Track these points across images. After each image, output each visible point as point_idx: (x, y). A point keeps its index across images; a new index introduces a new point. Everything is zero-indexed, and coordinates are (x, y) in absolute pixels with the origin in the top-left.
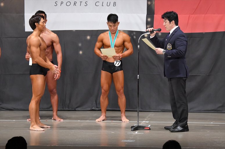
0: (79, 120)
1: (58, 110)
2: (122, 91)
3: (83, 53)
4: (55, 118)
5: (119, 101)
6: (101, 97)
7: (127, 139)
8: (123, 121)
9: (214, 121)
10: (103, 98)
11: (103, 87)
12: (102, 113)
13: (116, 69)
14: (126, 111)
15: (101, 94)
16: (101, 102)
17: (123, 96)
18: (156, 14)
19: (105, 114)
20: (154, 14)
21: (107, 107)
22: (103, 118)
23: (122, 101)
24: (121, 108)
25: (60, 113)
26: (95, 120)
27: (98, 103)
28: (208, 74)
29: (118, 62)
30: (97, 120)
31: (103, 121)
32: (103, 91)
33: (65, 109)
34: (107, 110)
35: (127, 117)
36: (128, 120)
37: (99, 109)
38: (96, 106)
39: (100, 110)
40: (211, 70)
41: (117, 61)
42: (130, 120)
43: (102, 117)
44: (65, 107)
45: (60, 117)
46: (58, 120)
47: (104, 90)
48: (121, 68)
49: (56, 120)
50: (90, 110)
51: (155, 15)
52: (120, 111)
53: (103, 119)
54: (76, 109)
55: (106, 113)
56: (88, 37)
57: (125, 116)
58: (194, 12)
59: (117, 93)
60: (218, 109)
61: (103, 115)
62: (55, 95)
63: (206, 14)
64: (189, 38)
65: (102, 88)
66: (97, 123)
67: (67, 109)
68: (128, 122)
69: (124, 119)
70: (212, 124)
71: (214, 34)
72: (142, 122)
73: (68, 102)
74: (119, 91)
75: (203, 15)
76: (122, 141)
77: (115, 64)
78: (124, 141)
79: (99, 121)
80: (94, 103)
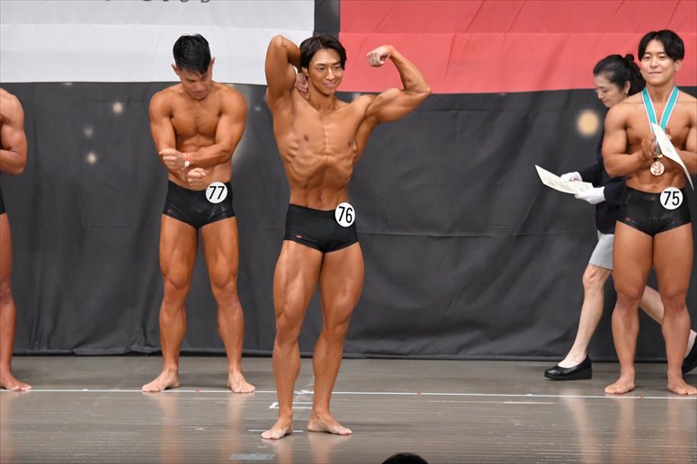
0: (85, 388)
1: (14, 355)
2: (231, 285)
3: (101, 160)
4: (4, 379)
5: (222, 320)
6: (163, 307)
7: (247, 452)
8: (237, 390)
9: (537, 390)
10: (167, 310)
11: (168, 271)
12: (164, 362)
13: (213, 214)
14: (244, 355)
15: (163, 296)
16: (162, 327)
17: (234, 304)
18: (345, 31)
19: (173, 366)
20: (339, 31)
21: (181, 344)
22: (167, 378)
23: (231, 320)
24: (226, 344)
25: (19, 363)
26: (141, 386)
27: (149, 329)
28: (515, 234)
29: (218, 191)
30: (145, 388)
31: (167, 388)
32: (168, 286)
33: (36, 351)
34: (183, 354)
35: (248, 376)
36: (253, 388)
37: (155, 349)
38: (144, 339)
39: (159, 354)
40: (526, 218)
41: (215, 187)
42: (257, 386)
43: (165, 377)
44: (37, 343)
45: (19, 376)
46: (13, 387)
47: (172, 282)
48: (228, 208)
49: (5, 388)
50: (122, 352)
51: (340, 34)
52: (224, 355)
53: (167, 382)
54: (75, 350)
55: (177, 363)
56: (118, 108)
57: (242, 373)
58: (472, 22)
59: (216, 291)
60: (550, 349)
61: (167, 370)
62: (6, 303)
63: (508, 32)
64: (453, 112)
65: (165, 276)
66: (147, 396)
67: (44, 350)
68: (253, 394)
69: (238, 384)
70: (529, 399)
71: (537, 97)
72: (299, 393)
73: (47, 324)
74: (222, 287)
75: (502, 34)
76: (233, 457)
77: (208, 196)
78: (237, 458)
79: (152, 389)
80: (138, 328)
